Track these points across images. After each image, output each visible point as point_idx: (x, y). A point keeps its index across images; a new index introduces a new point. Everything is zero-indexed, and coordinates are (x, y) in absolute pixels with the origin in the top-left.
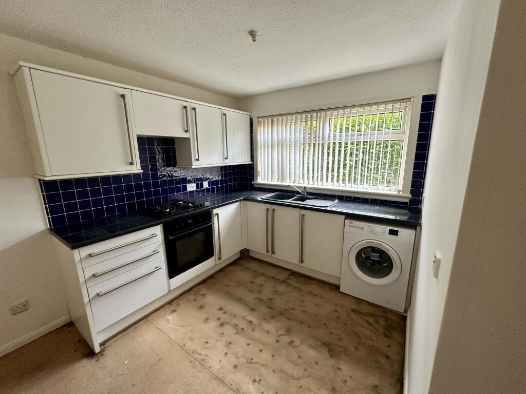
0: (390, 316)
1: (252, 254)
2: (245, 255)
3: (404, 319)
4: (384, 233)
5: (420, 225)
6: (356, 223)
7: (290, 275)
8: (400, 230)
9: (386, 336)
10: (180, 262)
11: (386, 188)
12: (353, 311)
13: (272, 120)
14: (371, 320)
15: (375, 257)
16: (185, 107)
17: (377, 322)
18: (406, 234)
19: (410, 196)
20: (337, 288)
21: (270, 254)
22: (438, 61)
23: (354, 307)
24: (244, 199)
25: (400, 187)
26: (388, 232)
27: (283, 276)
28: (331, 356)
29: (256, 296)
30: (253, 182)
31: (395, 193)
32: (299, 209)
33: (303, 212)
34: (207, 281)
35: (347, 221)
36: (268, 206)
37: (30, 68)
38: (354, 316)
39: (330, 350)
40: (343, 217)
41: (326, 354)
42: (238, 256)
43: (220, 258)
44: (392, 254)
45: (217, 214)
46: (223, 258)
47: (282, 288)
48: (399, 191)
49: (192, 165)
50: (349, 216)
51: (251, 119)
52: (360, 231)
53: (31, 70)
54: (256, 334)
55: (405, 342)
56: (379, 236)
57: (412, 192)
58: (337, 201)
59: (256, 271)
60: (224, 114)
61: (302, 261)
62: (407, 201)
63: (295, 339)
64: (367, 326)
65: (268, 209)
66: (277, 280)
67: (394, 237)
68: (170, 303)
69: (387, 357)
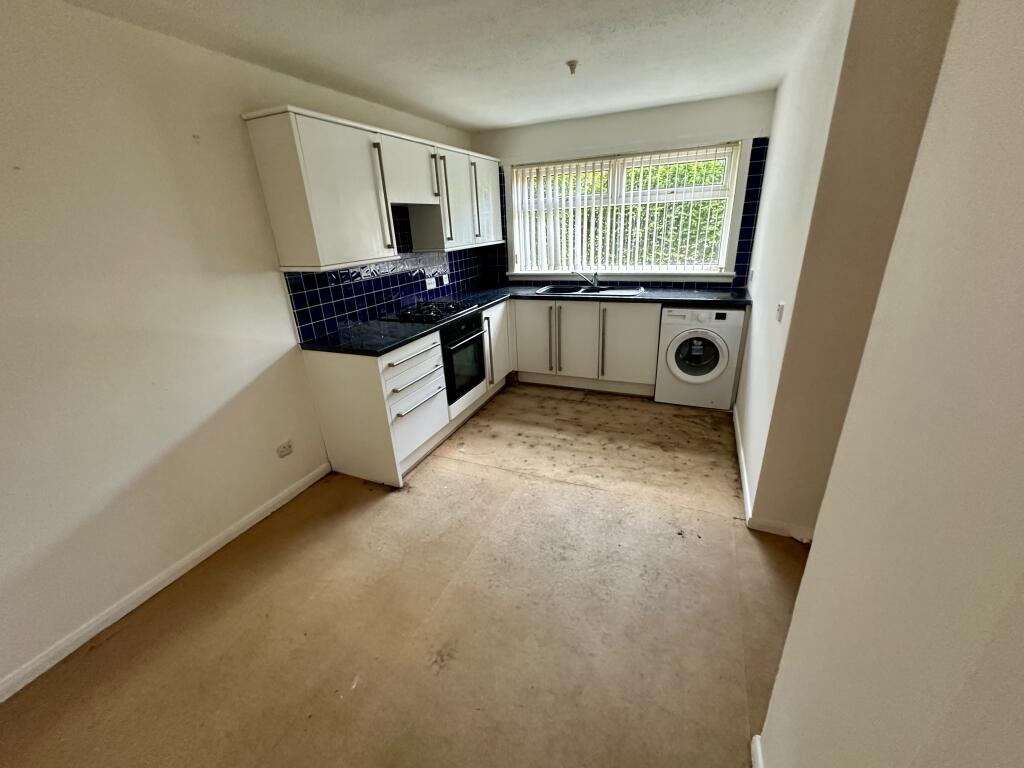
0: (715, 414)
1: (523, 379)
2: (513, 381)
3: (730, 415)
4: (710, 318)
5: (750, 303)
6: (676, 311)
7: (586, 395)
8: (728, 312)
9: (715, 430)
10: (459, 382)
11: (705, 267)
12: (676, 416)
13: (538, 170)
14: (697, 421)
15: (697, 351)
16: (434, 156)
17: (703, 420)
18: (734, 316)
19: (734, 273)
20: (651, 399)
21: (553, 372)
22: (771, 94)
23: (676, 413)
24: (511, 297)
25: (722, 264)
26: (714, 316)
27: (578, 396)
28: (665, 451)
29: (554, 418)
30: (507, 273)
31: (717, 272)
32: (598, 303)
33: (604, 305)
34: (480, 412)
35: (665, 310)
36: (552, 303)
37: (296, 113)
38: (676, 419)
39: (662, 447)
40: (660, 305)
41: (660, 450)
42: (504, 383)
43: (491, 382)
44: (719, 342)
45: (487, 318)
46: (496, 382)
47: (583, 408)
48: (721, 269)
49: (444, 248)
50: (666, 304)
51: (501, 169)
52: (680, 320)
53: (298, 116)
54: (576, 447)
55: (734, 431)
56: (702, 323)
57: (737, 269)
58: (642, 289)
59: (538, 396)
60: (473, 164)
61: (603, 373)
62: (731, 280)
63: (620, 444)
64: (693, 424)
65: (551, 308)
66: (573, 401)
67: (721, 322)
68: (449, 438)
69: (719, 443)
